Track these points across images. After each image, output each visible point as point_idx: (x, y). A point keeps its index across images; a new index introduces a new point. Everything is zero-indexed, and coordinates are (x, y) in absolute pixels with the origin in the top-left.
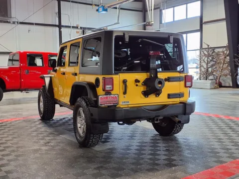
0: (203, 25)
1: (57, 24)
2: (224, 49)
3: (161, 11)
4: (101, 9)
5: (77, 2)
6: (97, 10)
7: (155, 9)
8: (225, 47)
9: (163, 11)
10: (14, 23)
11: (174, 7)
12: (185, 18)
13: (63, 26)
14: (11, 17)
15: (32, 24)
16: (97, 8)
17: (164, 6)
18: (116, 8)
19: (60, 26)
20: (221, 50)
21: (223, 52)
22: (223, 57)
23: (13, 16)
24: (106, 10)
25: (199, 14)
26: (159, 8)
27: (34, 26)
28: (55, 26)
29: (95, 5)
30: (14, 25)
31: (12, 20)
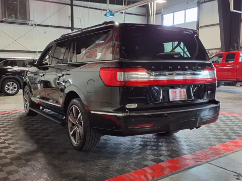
0: (200, 29)
1: (70, 26)
2: (218, 51)
3: (162, 16)
4: (108, 14)
5: (88, 7)
6: (105, 15)
7: (157, 14)
8: (218, 49)
9: (165, 16)
10: (32, 25)
11: (174, 12)
12: (184, 22)
13: (75, 28)
14: (29, 20)
15: (48, 26)
16: (105, 12)
17: (164, 12)
18: (122, 13)
19: (72, 28)
20: (214, 51)
23: (31, 18)
24: (113, 15)
25: (196, 19)
26: (160, 13)
27: (50, 28)
28: (68, 28)
29: (104, 10)
30: (32, 27)
31: (30, 23)
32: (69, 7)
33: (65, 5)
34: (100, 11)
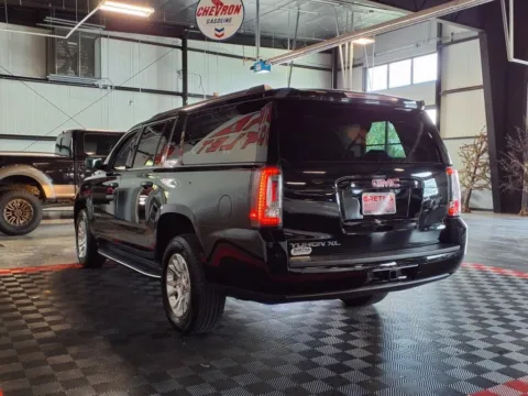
0: (442, 98)
1: (181, 91)
2: (477, 141)
3: (365, 69)
4: (259, 67)
6: (252, 68)
7: (354, 66)
9: (370, 71)
10: (105, 87)
11: (388, 63)
12: (409, 83)
13: (191, 95)
14: (100, 78)
15: (136, 90)
16: (252, 63)
17: (370, 62)
18: (286, 64)
19: (184, 95)
20: (471, 142)
21: (475, 146)
22: (474, 155)
23: (104, 75)
24: (269, 69)
25: (434, 77)
26: (361, 65)
27: (140, 94)
28: (177, 94)
29: (249, 59)
30: (104, 91)
31: (100, 83)
32: (180, 52)
33: (170, 49)
34: (241, 61)
